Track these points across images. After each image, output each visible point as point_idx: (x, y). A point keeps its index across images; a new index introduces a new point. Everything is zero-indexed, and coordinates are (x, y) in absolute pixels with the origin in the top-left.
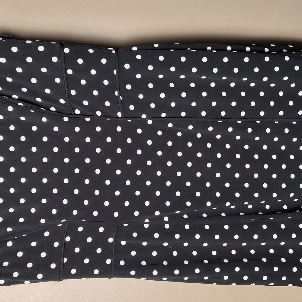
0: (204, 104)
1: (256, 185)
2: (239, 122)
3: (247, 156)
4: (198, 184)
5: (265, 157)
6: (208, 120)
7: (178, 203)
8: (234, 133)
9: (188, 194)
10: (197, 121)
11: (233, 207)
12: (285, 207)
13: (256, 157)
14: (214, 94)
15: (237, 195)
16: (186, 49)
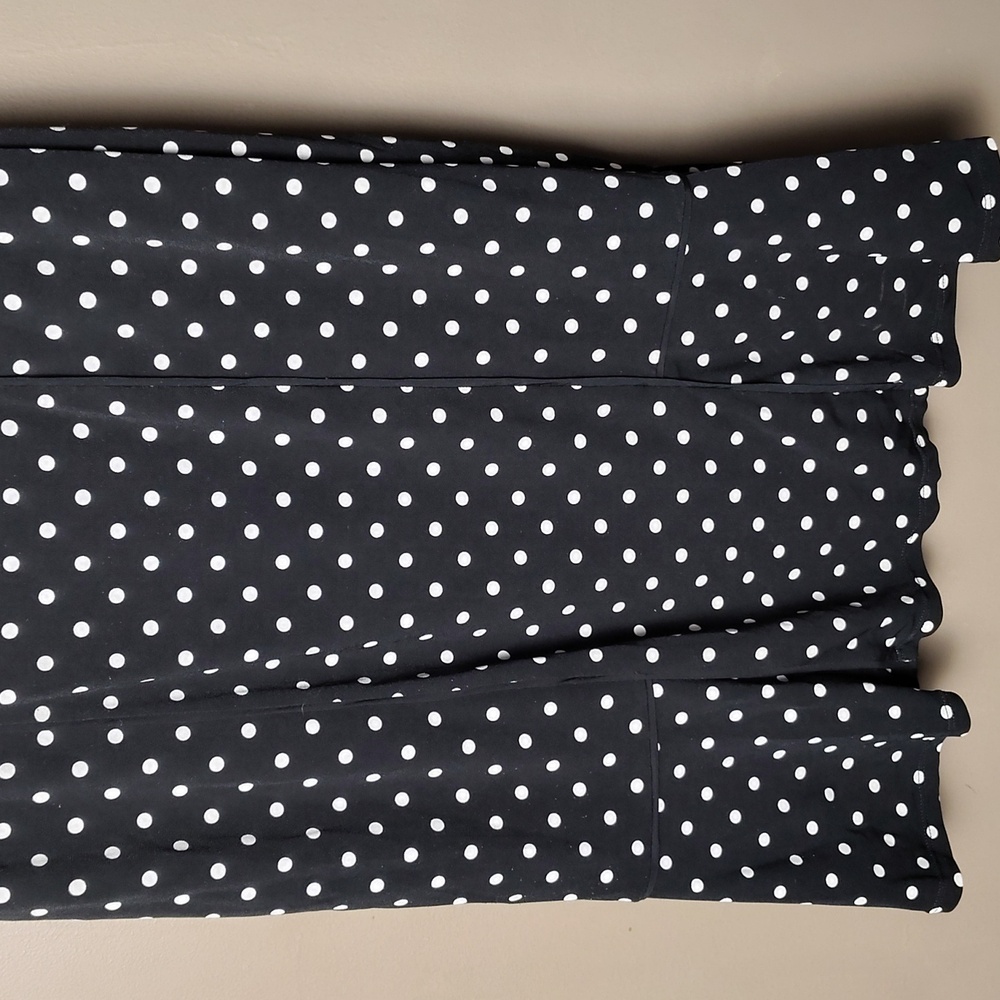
0: (163, 330)
1: (345, 592)
2: (284, 389)
3: (315, 500)
4: (152, 595)
5: (375, 500)
6: (178, 383)
7: (83, 661)
8: (268, 426)
9: (118, 629)
10: (139, 387)
11: (272, 664)
12: (447, 657)
13: (345, 500)
14: (195, 298)
15: (284, 625)
16: (91, 149)
